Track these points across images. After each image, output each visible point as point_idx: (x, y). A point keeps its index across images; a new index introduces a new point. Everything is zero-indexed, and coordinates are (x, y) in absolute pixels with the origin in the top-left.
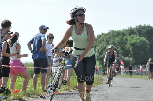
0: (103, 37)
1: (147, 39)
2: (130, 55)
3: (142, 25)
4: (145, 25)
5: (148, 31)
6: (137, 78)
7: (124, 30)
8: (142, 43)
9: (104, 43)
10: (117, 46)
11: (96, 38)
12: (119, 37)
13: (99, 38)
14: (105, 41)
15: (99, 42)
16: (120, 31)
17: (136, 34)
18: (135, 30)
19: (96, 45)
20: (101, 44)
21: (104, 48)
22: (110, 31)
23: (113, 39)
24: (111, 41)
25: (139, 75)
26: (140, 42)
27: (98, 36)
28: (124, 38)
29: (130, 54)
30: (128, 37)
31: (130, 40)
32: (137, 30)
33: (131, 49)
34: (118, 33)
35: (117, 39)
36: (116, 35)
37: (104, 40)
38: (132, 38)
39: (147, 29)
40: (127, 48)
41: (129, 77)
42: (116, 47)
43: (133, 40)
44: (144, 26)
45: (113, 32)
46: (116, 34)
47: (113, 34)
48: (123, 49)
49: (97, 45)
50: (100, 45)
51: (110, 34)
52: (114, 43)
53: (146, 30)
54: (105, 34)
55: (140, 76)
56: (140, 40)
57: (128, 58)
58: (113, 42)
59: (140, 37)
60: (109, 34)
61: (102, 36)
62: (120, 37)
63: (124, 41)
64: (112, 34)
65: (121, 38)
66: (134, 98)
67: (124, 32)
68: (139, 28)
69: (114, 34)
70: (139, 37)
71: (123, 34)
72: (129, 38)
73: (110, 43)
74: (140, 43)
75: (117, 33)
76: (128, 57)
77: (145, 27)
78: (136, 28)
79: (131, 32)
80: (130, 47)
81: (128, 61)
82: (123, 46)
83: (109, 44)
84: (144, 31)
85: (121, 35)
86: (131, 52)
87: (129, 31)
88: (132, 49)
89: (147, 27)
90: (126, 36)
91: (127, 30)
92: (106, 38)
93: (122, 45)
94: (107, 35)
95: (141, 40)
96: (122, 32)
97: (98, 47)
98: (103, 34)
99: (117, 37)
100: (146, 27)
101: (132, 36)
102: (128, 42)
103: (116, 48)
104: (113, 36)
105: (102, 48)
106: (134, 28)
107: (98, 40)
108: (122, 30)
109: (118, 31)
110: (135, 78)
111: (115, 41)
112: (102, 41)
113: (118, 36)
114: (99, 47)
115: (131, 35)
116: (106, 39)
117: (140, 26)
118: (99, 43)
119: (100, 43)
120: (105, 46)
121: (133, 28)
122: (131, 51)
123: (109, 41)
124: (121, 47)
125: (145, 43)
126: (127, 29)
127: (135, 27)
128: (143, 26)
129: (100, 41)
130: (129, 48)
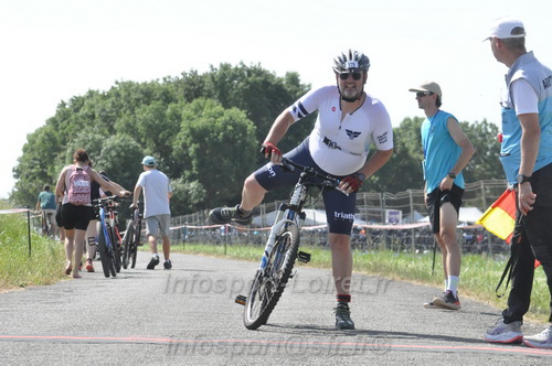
0: (92, 106)
1: (248, 117)
2: (187, 173)
3: (233, 66)
4: (241, 63)
5: (254, 85)
6: (208, 253)
7: (169, 82)
8: (230, 128)
9: (96, 128)
10: (143, 140)
11: (67, 107)
12: (151, 106)
13: (77, 110)
14: (98, 121)
15: (77, 123)
16: (153, 84)
17: (210, 95)
18: (208, 81)
19: (67, 134)
20: (84, 132)
21: (97, 146)
22: (117, 83)
23: (128, 112)
24: (122, 121)
25: (218, 243)
26: (226, 124)
27: (72, 100)
28: (169, 111)
29: (190, 169)
30: (182, 107)
31: (189, 118)
32: (216, 83)
33: (192, 150)
34: (147, 94)
35: (145, 114)
36: (138, 100)
37: (97, 115)
38: (196, 111)
39: (250, 79)
40: (180, 147)
41: (180, 251)
42: (139, 141)
43: (200, 116)
44: (240, 66)
45: (128, 86)
46: (141, 96)
47: (129, 94)
48: (163, 150)
49: (70, 134)
50: (81, 135)
51: (118, 95)
52: (130, 129)
53: (248, 83)
54: (101, 93)
55: (221, 249)
56: (226, 117)
57: (184, 182)
58: (128, 125)
59: (226, 106)
60: (115, 93)
61: (90, 101)
62: (155, 105)
63: (169, 121)
64: (123, 94)
65: (157, 110)
66: (182, 324)
67: (170, 90)
68: (223, 76)
69: (134, 96)
70: (223, 109)
71: (164, 94)
72: (187, 110)
73: (115, 127)
74: (225, 128)
75: (142, 92)
76: (181, 180)
77: (241, 73)
78: (213, 77)
79: (194, 88)
80: (188, 142)
81: (180, 192)
82: (164, 140)
83: (112, 131)
84: (241, 84)
85: (158, 100)
86: (194, 162)
87: (188, 86)
88: (197, 150)
89: (249, 72)
90: (176, 102)
91: (178, 83)
92: (103, 110)
93: (160, 136)
94: (104, 97)
95: (228, 118)
96: (159, 88)
97: (73, 141)
98: (91, 94)
99: (143, 105)
100: (246, 73)
101: (199, 104)
102: (184, 124)
103: (139, 145)
104: (129, 102)
105: (88, 146)
106: (205, 76)
107: (73, 117)
108: (161, 82)
109: (145, 84)
110: (201, 255)
111: (135, 122)
112: (87, 120)
113: (149, 105)
114: (76, 140)
115: (195, 101)
116: (104, 113)
117: (226, 67)
118: (77, 126)
119: (83, 127)
120: (98, 136)
121: (200, 73)
122: (191, 159)
123: (114, 121)
124: (157, 144)
125: (243, 129)
126: (181, 77)
127: (209, 70)
128: (236, 69)
129: (81, 120)
130: (185, 146)
